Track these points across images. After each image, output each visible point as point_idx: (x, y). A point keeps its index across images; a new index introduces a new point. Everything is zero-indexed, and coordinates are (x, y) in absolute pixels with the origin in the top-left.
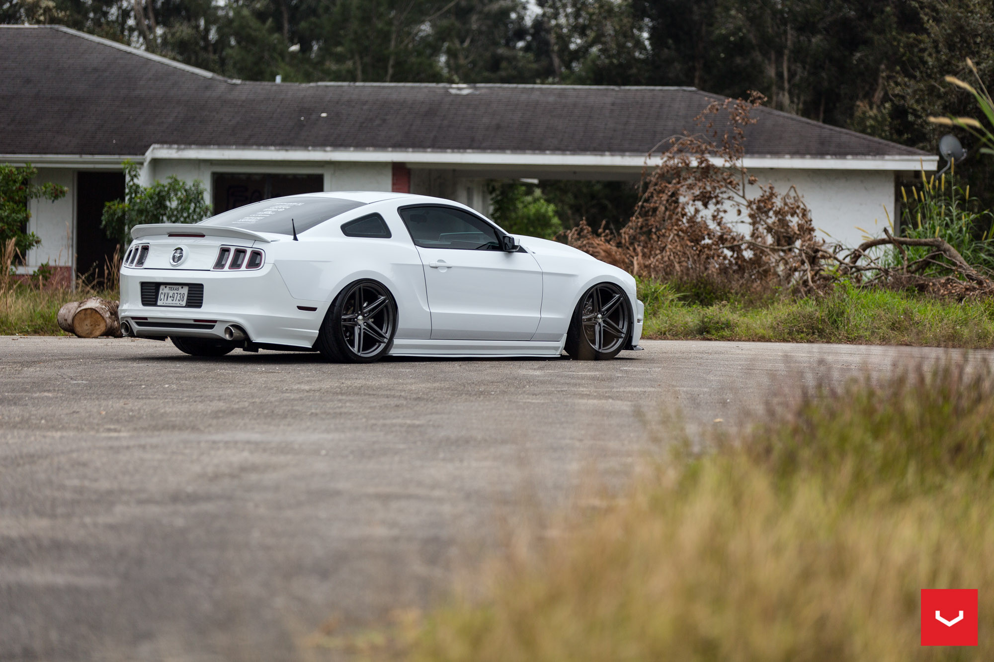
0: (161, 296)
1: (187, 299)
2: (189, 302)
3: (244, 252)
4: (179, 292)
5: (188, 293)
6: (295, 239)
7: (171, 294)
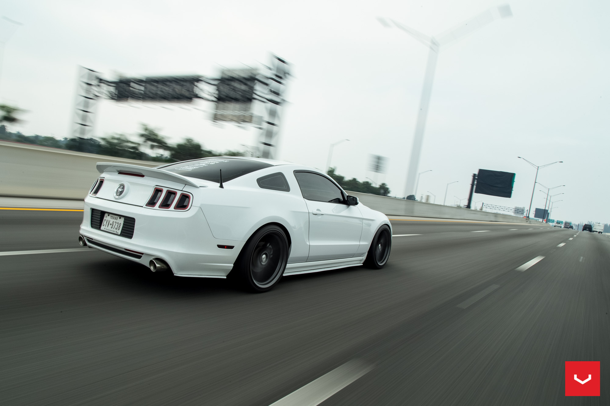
0: (104, 222)
1: (122, 229)
2: (123, 232)
3: (175, 194)
4: (117, 221)
5: (124, 224)
6: (221, 186)
7: (111, 222)
